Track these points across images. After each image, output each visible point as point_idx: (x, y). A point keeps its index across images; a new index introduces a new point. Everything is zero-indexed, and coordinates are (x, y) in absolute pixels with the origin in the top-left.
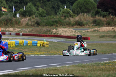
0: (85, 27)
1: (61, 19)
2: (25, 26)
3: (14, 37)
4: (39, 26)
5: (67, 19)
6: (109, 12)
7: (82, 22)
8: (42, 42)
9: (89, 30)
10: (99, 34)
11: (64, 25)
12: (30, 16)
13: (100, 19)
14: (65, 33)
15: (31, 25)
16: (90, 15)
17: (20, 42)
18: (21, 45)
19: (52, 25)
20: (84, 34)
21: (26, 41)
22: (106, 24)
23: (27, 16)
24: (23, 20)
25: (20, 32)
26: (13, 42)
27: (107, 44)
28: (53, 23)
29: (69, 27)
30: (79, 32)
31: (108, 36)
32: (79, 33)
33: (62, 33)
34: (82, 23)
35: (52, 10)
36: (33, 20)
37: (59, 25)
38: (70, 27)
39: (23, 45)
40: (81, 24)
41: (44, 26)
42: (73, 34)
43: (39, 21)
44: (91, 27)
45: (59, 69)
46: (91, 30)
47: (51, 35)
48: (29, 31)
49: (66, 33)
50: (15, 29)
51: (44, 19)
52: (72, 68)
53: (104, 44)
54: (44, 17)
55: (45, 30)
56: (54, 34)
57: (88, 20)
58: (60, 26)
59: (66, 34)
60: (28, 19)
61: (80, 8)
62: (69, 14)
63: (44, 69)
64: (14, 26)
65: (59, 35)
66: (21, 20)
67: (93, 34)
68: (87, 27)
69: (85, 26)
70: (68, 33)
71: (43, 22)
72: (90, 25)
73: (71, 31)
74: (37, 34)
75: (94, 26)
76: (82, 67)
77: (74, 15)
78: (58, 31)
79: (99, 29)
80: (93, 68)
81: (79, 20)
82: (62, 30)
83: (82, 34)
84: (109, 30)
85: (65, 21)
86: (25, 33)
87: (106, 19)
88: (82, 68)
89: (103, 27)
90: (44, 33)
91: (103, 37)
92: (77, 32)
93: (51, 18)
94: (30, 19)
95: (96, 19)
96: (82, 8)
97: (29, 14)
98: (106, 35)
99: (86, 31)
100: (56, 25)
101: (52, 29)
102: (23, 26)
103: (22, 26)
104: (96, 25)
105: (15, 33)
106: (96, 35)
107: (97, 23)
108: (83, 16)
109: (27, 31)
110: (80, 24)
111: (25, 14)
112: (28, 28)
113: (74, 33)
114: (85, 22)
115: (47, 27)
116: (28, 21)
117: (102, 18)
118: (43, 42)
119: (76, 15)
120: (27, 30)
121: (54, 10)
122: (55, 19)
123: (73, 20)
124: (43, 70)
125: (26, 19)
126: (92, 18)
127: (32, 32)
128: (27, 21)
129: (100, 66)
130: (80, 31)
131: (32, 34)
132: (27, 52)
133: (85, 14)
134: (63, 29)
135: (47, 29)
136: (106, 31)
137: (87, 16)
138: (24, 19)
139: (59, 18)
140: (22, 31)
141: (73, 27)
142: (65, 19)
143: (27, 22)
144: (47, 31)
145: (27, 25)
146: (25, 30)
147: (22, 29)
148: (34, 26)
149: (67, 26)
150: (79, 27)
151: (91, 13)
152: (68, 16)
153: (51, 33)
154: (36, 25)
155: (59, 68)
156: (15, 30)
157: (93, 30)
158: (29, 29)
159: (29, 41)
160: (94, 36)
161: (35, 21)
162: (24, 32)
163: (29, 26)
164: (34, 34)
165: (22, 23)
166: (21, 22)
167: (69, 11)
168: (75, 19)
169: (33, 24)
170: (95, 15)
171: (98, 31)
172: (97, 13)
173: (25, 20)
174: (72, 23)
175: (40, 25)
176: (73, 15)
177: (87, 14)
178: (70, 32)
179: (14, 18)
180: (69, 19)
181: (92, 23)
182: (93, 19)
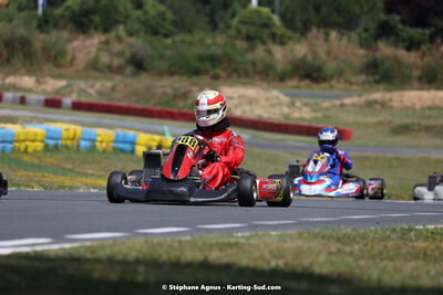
0: (332, 87)
1: (234, 47)
2: (86, 69)
3: (39, 111)
4: (143, 75)
5: (260, 49)
6: (433, 29)
7: (319, 64)
8: (154, 140)
9: (347, 101)
10: (390, 118)
11: (247, 75)
12: (105, 31)
13: (396, 57)
14: (247, 108)
15: (110, 69)
16: (354, 36)
17: (64, 134)
18: (66, 147)
19: (197, 72)
20: (329, 117)
21: (89, 129)
22: (420, 79)
23: (92, 31)
24: (76, 44)
25: (64, 95)
26: (36, 134)
27: (420, 160)
28: (199, 64)
29: (265, 85)
30: (306, 105)
31: (428, 129)
32: (305, 109)
33: (236, 106)
34: (320, 69)
36: (117, 47)
37: (223, 74)
38: (269, 83)
39: (78, 146)
40: (315, 75)
41: (161, 74)
42: (282, 114)
43: (141, 52)
44: (354, 87)
45: (243, 244)
46: (355, 100)
48: (100, 93)
49: (254, 106)
50: (42, 80)
51: (166, 47)
52: (299, 243)
53: (408, 160)
54: (166, 36)
55: (169, 90)
57: (343, 57)
58: (229, 76)
59: (252, 111)
60: (100, 43)
62: (266, 31)
63: (180, 242)
66: (69, 46)
67: (366, 116)
68: (342, 86)
69: (334, 82)
70: (263, 107)
71: (161, 57)
72: (354, 80)
73: (274, 101)
74: (134, 105)
75: (369, 82)
76: (338, 240)
77: (288, 32)
79: (388, 96)
80: (386, 247)
81: (309, 57)
82: (235, 95)
83: (319, 115)
84: (430, 103)
85: (250, 57)
86: (84, 99)
87: (422, 58)
88: (339, 246)
89: (407, 89)
90: (160, 104)
91: (403, 129)
92: (298, 104)
93: (192, 44)
94: (107, 42)
95: (377, 54)
97: (102, 22)
98: (416, 122)
99: (337, 102)
100: (212, 72)
101: (195, 89)
102: (77, 71)
103: (70, 69)
104: (378, 82)
105: (43, 97)
106: (376, 120)
107: (383, 74)
108: (326, 40)
109: (92, 91)
110: (310, 73)
111: (84, 21)
112: (97, 78)
113: (285, 110)
114: (331, 66)
115: (176, 78)
116: (99, 50)
117: (402, 53)
118: (157, 138)
119: (298, 36)
120: (94, 89)
121: (209, 11)
122: (209, 46)
123: (284, 56)
124: (176, 245)
125: (88, 42)
126: (361, 52)
127: (114, 95)
128: (93, 50)
129: (411, 240)
130: (312, 101)
131: (115, 103)
132: (92, 175)
133: (334, 35)
134: (242, 91)
135: (176, 89)
136: (418, 107)
137: (340, 40)
138: (84, 41)
139: (225, 45)
140: (70, 93)
141: (282, 85)
142: (252, 49)
143: (92, 55)
144: (175, 97)
145: (94, 66)
146: (83, 87)
147: (71, 82)
148: (123, 74)
149: (257, 78)
150: (309, 87)
151: (360, 30)
152: (265, 38)
154: (129, 69)
155: (242, 241)
156: (43, 87)
157: (363, 98)
158: (98, 85)
159: (100, 131)
160: (366, 125)
161: (128, 53)
162: (79, 94)
163: (101, 71)
165: (73, 58)
166: (70, 52)
168: (292, 50)
169: (117, 62)
170: (377, 37)
171: (383, 104)
172: (385, 31)
173: (85, 47)
174: (279, 67)
175: (145, 70)
176: (282, 36)
178: (271, 105)
179: (42, 36)
180: (269, 52)
181: (360, 71)
182: (366, 56)
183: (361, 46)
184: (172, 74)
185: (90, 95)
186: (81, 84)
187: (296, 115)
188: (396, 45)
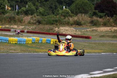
0: (83, 27)
1: (61, 18)
2: (28, 24)
4: (41, 25)
5: (67, 18)
6: (105, 13)
7: (80, 21)
9: (88, 30)
10: (98, 34)
11: (64, 24)
12: (32, 15)
13: (97, 20)
14: (66, 32)
15: (33, 23)
16: (88, 15)
19: (53, 24)
20: (84, 34)
21: (41, 38)
22: (103, 25)
23: (29, 15)
24: (25, 18)
27: (108, 43)
28: (53, 22)
31: (108, 36)
32: (79, 32)
33: (64, 31)
34: (80, 23)
35: (50, 10)
36: (34, 19)
39: (39, 42)
41: (44, 24)
42: (74, 33)
43: (40, 20)
44: (88, 27)
46: (90, 29)
47: (53, 33)
48: (32, 29)
49: (68, 32)
50: (19, 26)
51: (45, 18)
53: (106, 43)
54: (45, 16)
55: (48, 28)
56: (57, 32)
57: (85, 20)
58: (60, 25)
60: (31, 18)
61: (79, 9)
62: (68, 14)
64: (17, 24)
65: (61, 33)
66: (24, 18)
67: (93, 33)
68: (85, 26)
69: (83, 26)
70: (70, 31)
71: (44, 21)
72: (88, 25)
74: (41, 32)
75: (91, 26)
77: (73, 15)
78: (60, 30)
79: (97, 29)
81: (78, 20)
82: (63, 29)
83: (82, 33)
84: (106, 30)
85: (64, 20)
87: (103, 20)
90: (46, 31)
91: (102, 36)
92: (77, 31)
93: (51, 17)
94: (32, 17)
95: (93, 19)
96: (80, 9)
97: (31, 13)
98: (105, 34)
99: (86, 30)
100: (56, 24)
101: (54, 28)
102: (26, 24)
103: (24, 24)
104: (93, 25)
105: (20, 30)
106: (95, 34)
107: (94, 24)
108: (82, 16)
109: (30, 28)
110: (78, 24)
111: (27, 12)
113: (75, 32)
114: (83, 22)
115: (48, 25)
116: (30, 19)
117: (99, 19)
119: (75, 15)
121: (52, 10)
122: (55, 18)
123: (72, 20)
125: (28, 17)
126: (89, 19)
127: (36, 29)
128: (29, 19)
130: (80, 30)
131: (36, 31)
133: (83, 15)
134: (65, 28)
135: (50, 28)
136: (104, 31)
137: (85, 16)
138: (27, 17)
139: (59, 18)
140: (25, 29)
141: (72, 26)
142: (65, 18)
143: (29, 20)
144: (50, 30)
145: (29, 23)
146: (28, 28)
147: (25, 26)
148: (36, 25)
149: (66, 25)
150: (78, 27)
152: (68, 16)
153: (54, 31)
154: (37, 23)
156: (19, 28)
157: (91, 29)
158: (31, 27)
160: (93, 35)
161: (37, 20)
162: (27, 30)
163: (31, 24)
164: (37, 31)
165: (25, 21)
166: (24, 20)
167: (69, 11)
168: (74, 18)
169: (34, 22)
170: (93, 15)
171: (96, 30)
172: (95, 14)
173: (27, 19)
174: (71, 22)
175: (41, 23)
177: (85, 15)
178: (71, 31)
179: (17, 16)
180: (69, 19)
181: (89, 23)
182: (91, 19)
183: (89, 17)
184: (47, 24)
185: (30, 29)
186: (27, 27)
187: (77, 33)
188: (97, 17)
